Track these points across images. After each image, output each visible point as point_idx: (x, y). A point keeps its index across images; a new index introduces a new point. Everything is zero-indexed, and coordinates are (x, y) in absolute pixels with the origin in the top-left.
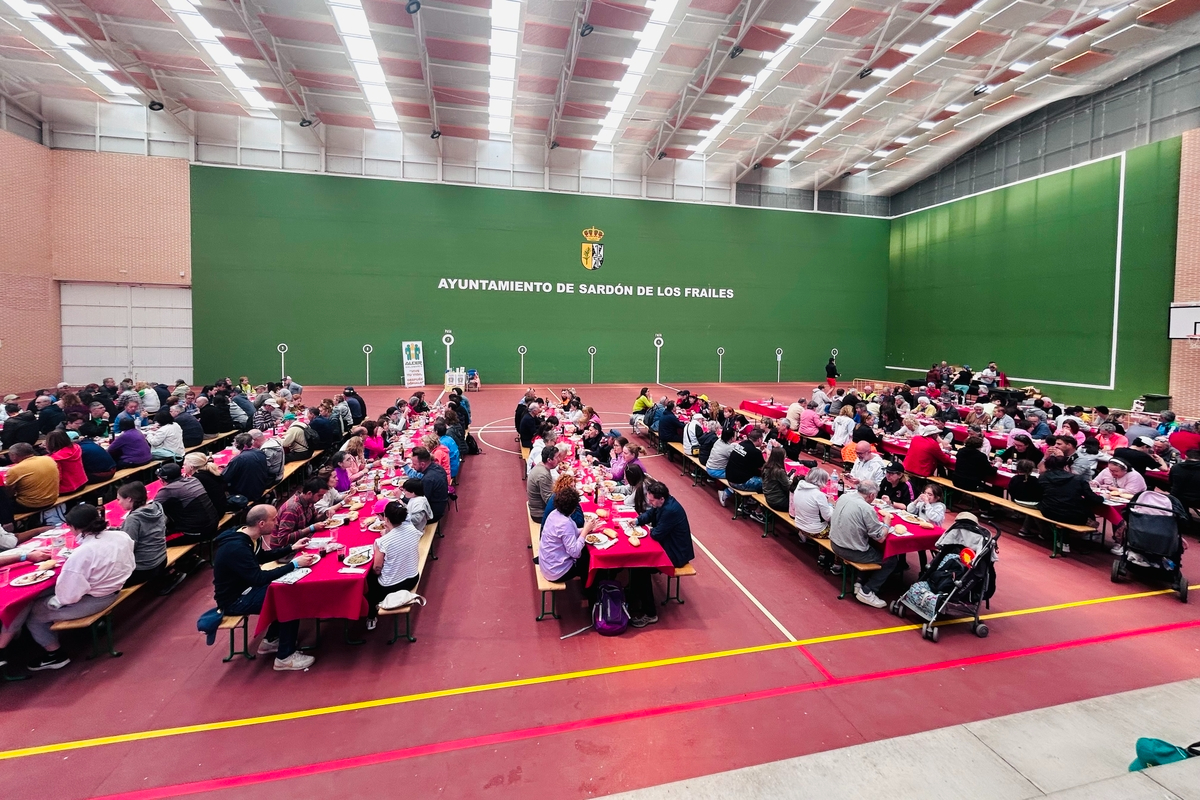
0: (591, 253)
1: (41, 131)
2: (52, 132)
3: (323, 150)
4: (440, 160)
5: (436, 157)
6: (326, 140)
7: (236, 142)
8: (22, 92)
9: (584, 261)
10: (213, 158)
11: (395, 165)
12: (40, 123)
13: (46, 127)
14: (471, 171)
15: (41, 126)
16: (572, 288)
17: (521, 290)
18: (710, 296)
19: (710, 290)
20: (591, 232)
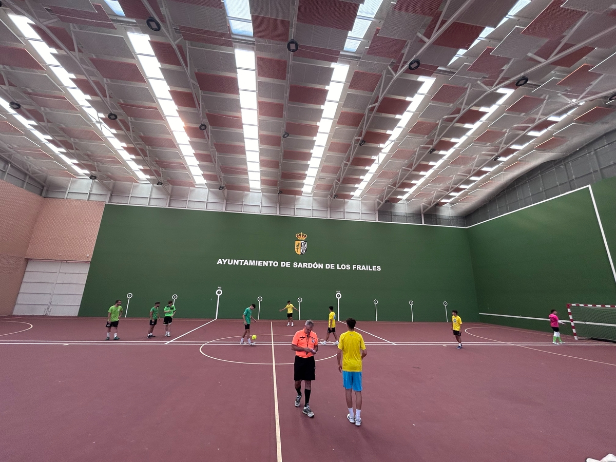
0: (300, 246)
1: (42, 190)
2: (47, 190)
3: (169, 197)
4: (225, 201)
5: (223, 199)
6: (171, 193)
7: (130, 194)
8: (39, 173)
9: (296, 250)
10: (117, 201)
11: (203, 204)
12: (43, 187)
13: (45, 188)
14: (240, 206)
15: (43, 188)
16: (290, 264)
17: (262, 265)
18: (367, 270)
19: (367, 266)
20: (300, 235)
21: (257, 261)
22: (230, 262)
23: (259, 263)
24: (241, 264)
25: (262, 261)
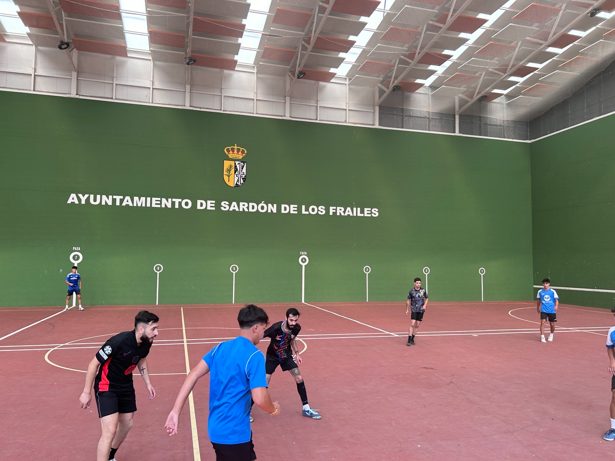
0: (233, 170)
4: (74, 74)
5: (70, 71)
9: (226, 178)
11: (26, 79)
16: (214, 205)
17: (159, 206)
18: (355, 215)
19: (355, 209)
20: (233, 150)
21: (149, 199)
22: (95, 200)
23: (155, 202)
24: (118, 203)
25: (159, 199)
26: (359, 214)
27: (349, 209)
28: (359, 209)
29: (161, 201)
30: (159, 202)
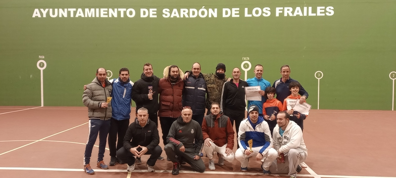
16: (155, 13)
17: (106, 16)
18: (305, 14)
19: (305, 8)
21: (97, 10)
22: (54, 14)
23: (102, 13)
24: (72, 16)
25: (106, 9)
26: (310, 14)
27: (298, 9)
28: (310, 8)
29: (108, 11)
30: (106, 13)
